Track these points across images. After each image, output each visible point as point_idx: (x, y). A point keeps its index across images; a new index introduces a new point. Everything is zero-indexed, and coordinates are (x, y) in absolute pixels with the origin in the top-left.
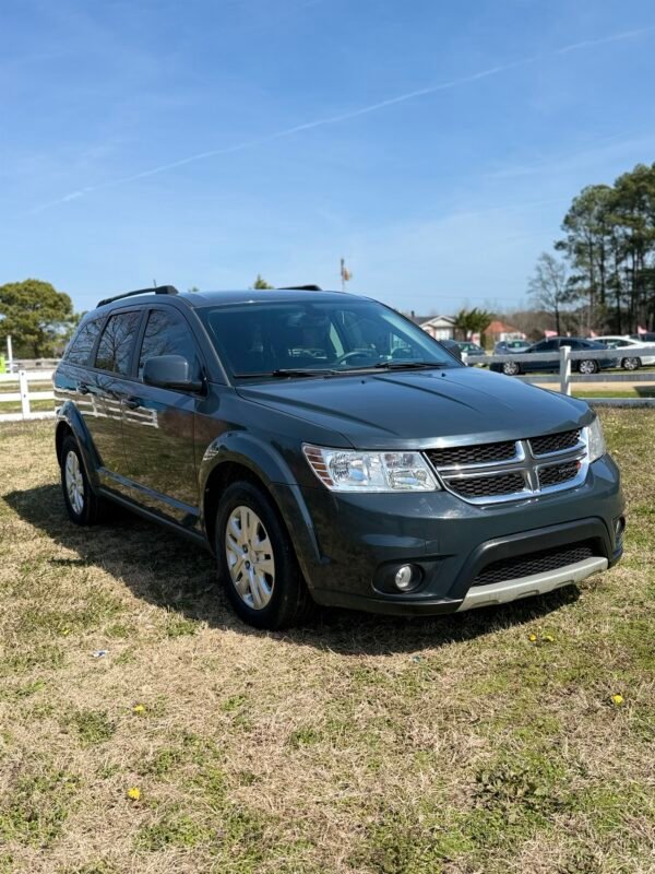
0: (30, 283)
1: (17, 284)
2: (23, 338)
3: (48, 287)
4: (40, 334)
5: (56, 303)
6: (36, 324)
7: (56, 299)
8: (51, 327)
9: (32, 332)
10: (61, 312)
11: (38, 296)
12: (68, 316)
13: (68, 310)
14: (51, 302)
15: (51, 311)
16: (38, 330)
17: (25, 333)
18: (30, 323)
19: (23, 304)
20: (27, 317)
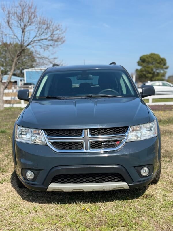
0: (152, 54)
1: (147, 55)
2: (147, 75)
3: (158, 56)
4: (153, 74)
5: (160, 62)
6: (152, 70)
7: (161, 60)
8: (158, 71)
9: (150, 73)
10: (162, 66)
11: (154, 59)
12: (165, 67)
13: (165, 64)
14: (158, 61)
15: (158, 65)
16: (152, 72)
17: (147, 74)
18: (150, 70)
19: (148, 62)
20: (149, 67)
